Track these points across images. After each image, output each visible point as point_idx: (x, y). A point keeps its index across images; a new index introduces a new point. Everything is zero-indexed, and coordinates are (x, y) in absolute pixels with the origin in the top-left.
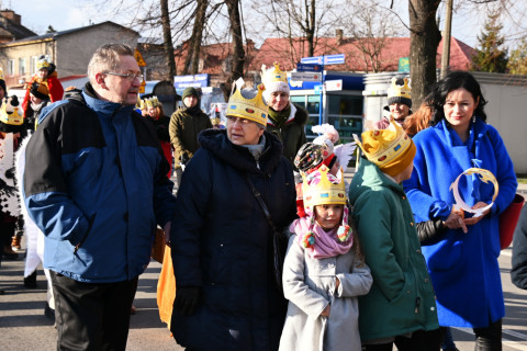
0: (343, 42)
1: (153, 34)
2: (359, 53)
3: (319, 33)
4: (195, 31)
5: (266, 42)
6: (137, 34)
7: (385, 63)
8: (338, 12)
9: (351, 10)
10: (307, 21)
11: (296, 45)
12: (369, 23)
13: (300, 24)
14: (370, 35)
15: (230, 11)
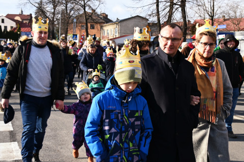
0: (225, 20)
1: (153, 19)
2: (231, 24)
3: (216, 17)
4: (169, 18)
5: (195, 21)
6: (148, 20)
7: (241, 28)
8: (223, 9)
9: (228, 8)
10: (211, 13)
12: (235, 13)
13: (208, 14)
14: (236, 17)
15: (182, 10)
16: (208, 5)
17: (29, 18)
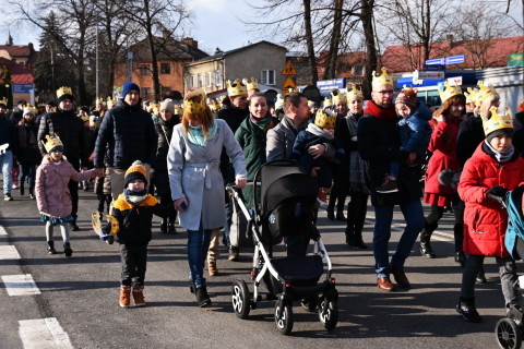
0: (453, 45)
3: (433, 39)
4: (332, 45)
5: (389, 50)
6: (285, 50)
7: (490, 61)
8: (449, 21)
9: (461, 18)
10: (423, 30)
11: (414, 50)
12: (476, 28)
13: (417, 32)
14: (477, 37)
15: (365, 26)
16: (416, 14)
17: (28, 53)
